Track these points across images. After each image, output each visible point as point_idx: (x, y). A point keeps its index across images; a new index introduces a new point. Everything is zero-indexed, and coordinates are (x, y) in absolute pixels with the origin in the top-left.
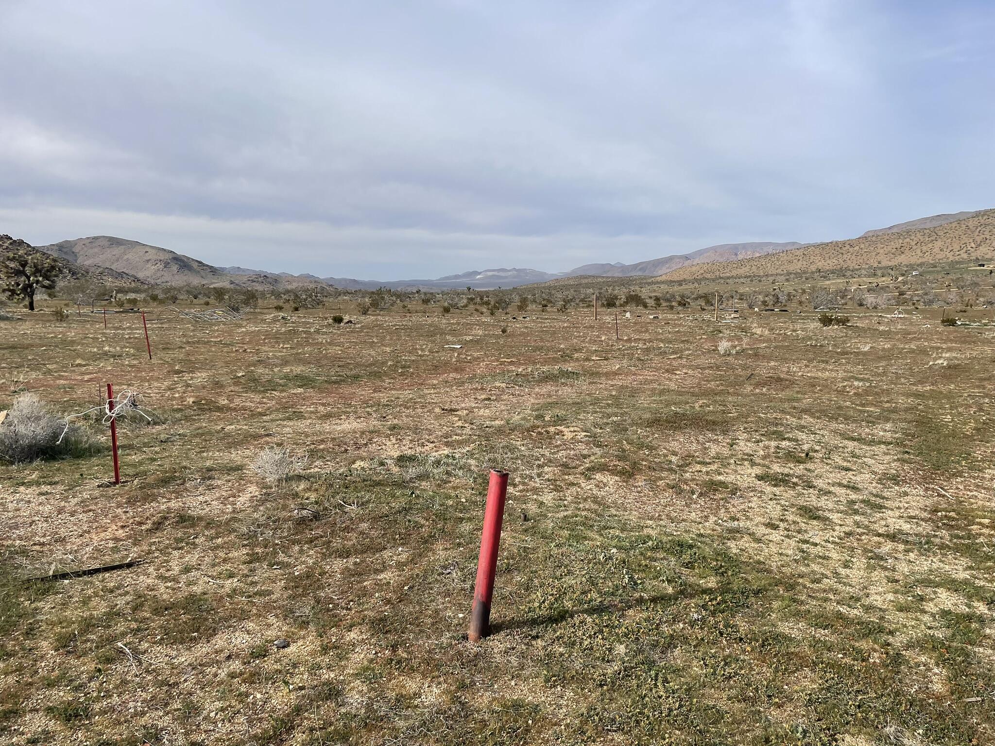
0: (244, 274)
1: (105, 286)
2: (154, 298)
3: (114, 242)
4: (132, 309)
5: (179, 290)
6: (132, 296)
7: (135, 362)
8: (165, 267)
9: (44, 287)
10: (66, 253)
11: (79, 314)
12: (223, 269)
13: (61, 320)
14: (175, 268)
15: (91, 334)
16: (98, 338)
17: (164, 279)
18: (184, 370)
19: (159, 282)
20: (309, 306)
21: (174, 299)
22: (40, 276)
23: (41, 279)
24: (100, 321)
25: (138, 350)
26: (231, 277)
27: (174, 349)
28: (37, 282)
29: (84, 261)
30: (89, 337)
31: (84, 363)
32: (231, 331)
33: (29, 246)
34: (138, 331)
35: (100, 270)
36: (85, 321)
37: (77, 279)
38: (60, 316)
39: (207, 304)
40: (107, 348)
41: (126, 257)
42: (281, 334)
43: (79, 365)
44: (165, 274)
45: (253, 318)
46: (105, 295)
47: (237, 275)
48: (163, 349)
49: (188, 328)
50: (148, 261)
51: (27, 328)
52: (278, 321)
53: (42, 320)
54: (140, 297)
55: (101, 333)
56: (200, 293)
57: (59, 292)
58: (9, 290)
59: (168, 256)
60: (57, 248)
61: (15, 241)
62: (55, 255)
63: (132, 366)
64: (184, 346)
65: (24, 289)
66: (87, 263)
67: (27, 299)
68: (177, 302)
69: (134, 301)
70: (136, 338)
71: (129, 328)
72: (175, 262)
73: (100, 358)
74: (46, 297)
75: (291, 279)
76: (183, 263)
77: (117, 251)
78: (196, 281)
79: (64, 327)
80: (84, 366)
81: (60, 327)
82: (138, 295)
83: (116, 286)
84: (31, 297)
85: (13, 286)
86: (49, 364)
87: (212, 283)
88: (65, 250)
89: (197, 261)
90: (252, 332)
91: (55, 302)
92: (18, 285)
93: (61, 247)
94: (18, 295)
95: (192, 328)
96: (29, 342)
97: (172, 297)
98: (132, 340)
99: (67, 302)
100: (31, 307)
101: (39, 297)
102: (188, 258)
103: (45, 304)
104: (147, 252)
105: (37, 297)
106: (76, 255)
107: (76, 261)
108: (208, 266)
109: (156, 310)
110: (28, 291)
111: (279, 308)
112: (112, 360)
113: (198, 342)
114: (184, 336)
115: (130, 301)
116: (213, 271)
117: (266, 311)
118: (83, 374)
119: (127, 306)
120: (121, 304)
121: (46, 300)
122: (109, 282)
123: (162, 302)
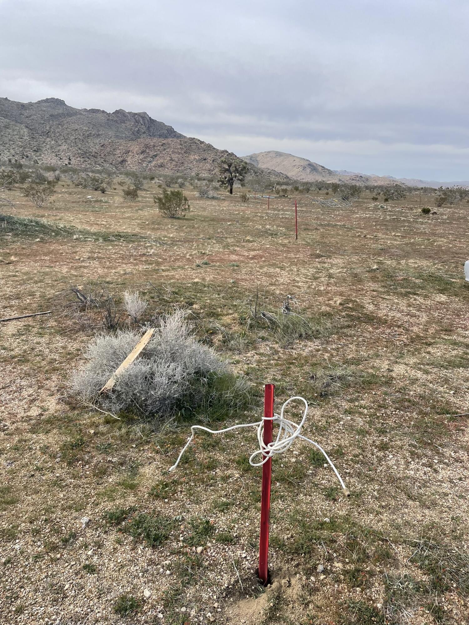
0: (348, 175)
1: (270, 181)
2: (297, 189)
3: (279, 154)
4: (284, 196)
5: (311, 184)
6: (284, 187)
7: (286, 241)
8: (303, 170)
9: (239, 180)
10: (253, 161)
11: (255, 198)
12: (336, 172)
13: (245, 201)
14: (308, 170)
15: (260, 213)
16: (263, 217)
17: (302, 177)
18: (324, 255)
19: (299, 179)
20: (395, 198)
21: (308, 190)
22: (238, 173)
23: (237, 175)
24: (266, 203)
25: (287, 228)
26: (340, 177)
27: (312, 230)
28: (236, 176)
29: (262, 166)
30: (258, 216)
31: (251, 239)
32: (348, 216)
33: (236, 156)
34: (288, 213)
35: (269, 171)
36: (258, 203)
37: (257, 176)
38: (244, 199)
39: (327, 194)
40: (268, 227)
41: (283, 163)
42: (387, 221)
43: (248, 241)
44: (303, 174)
45: (359, 205)
46: (270, 186)
47: (344, 176)
48: (305, 229)
49: (319, 212)
50: (294, 166)
51: (225, 206)
52: (379, 209)
53: (235, 201)
54: (289, 188)
55: (265, 213)
56: (323, 187)
57: (247, 183)
58: (221, 181)
59: (306, 163)
60: (249, 158)
61: (229, 154)
62: (248, 161)
63: (284, 245)
64: (319, 228)
65: (229, 181)
66: (263, 167)
67: (229, 186)
68: (310, 192)
69: (285, 191)
70: (286, 218)
71: (282, 209)
72: (309, 166)
73: (262, 235)
74: (240, 186)
75: (377, 179)
76: (313, 167)
77: (279, 160)
78: (320, 179)
79: (245, 207)
80: (251, 242)
81: (243, 206)
82: (288, 187)
83: (276, 181)
84: (231, 185)
85: (223, 178)
86: (229, 238)
87: (328, 180)
88: (253, 159)
89: (321, 166)
90: (364, 218)
91: (244, 189)
92: (226, 178)
93: (251, 158)
94: (225, 184)
95: (322, 212)
96: (223, 217)
97: (306, 188)
98: (283, 220)
99: (250, 189)
100: (231, 192)
101: (236, 185)
102: (317, 164)
103: (239, 190)
104: (294, 160)
105: (235, 186)
106: (258, 162)
107: (258, 165)
108: (327, 169)
109: (297, 197)
110: (231, 181)
111: (375, 199)
112: (270, 237)
113: (328, 225)
114: (318, 218)
115: (283, 190)
116: (330, 172)
117: (366, 201)
118: (249, 250)
119: (281, 194)
120: (278, 192)
121: (239, 188)
122: (273, 178)
123: (301, 192)
